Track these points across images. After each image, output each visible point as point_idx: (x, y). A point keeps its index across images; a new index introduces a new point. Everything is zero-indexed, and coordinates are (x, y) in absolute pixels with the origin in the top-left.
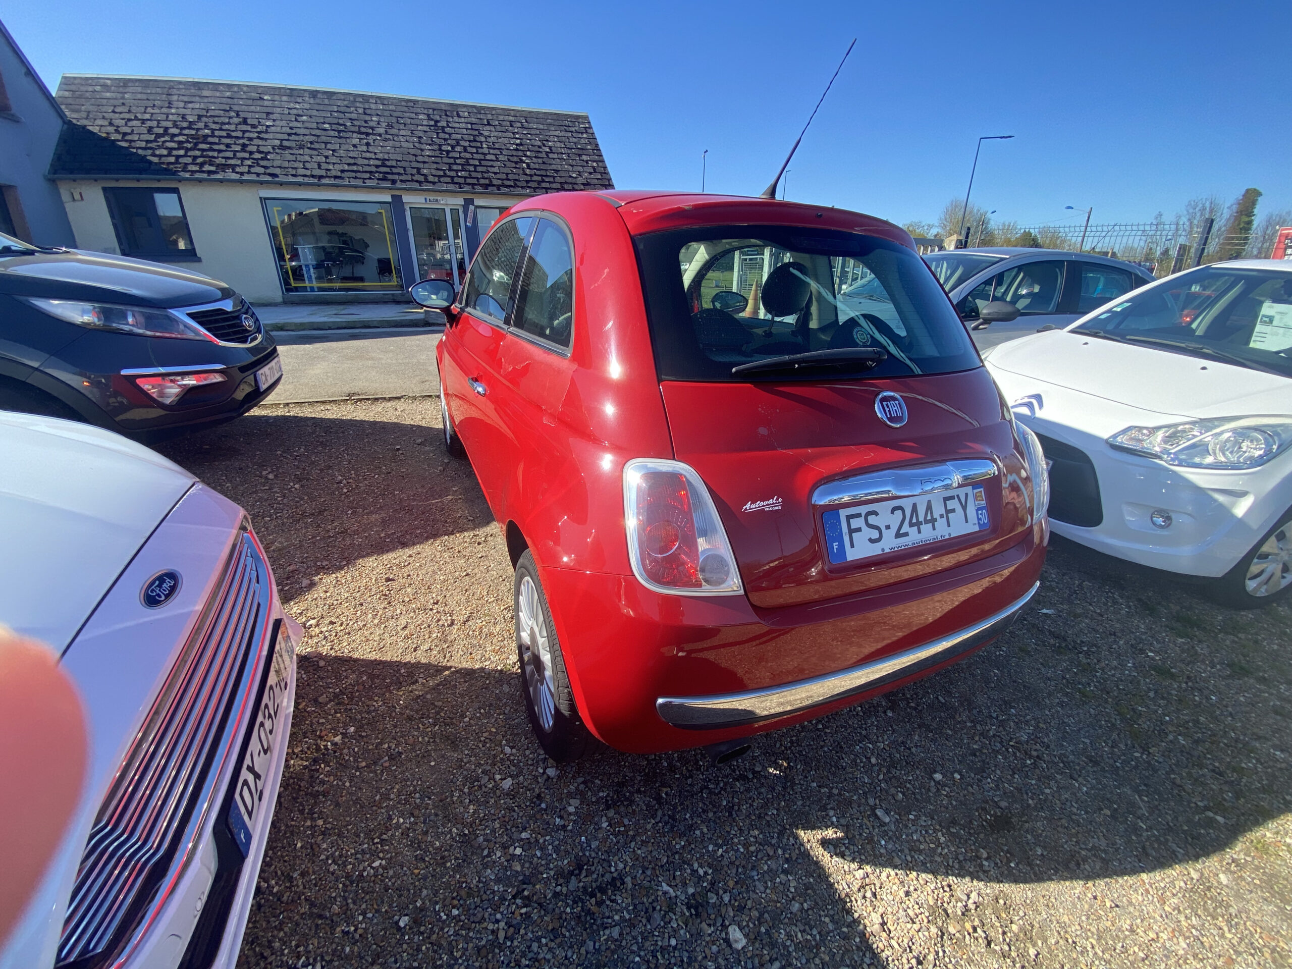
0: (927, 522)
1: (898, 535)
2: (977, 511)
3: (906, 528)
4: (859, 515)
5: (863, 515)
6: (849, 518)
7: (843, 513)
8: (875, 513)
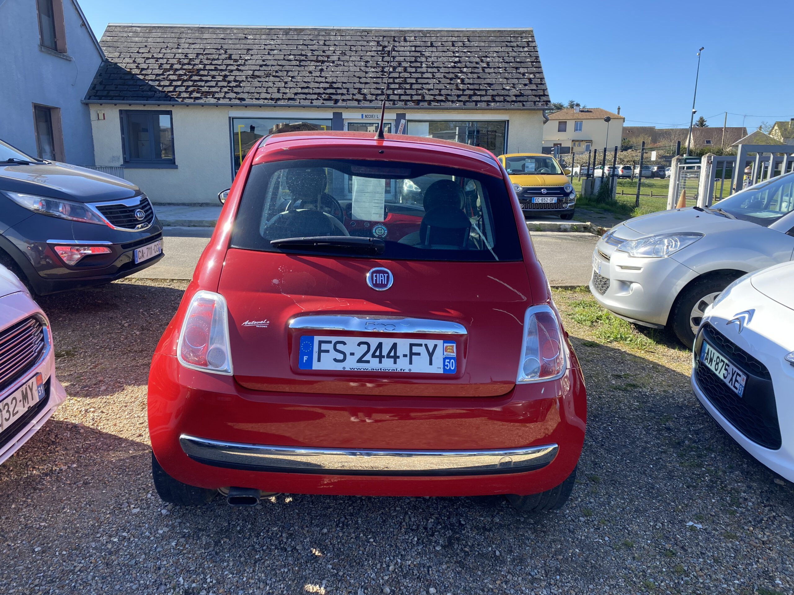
0: (389, 356)
1: (360, 361)
2: (444, 359)
3: (368, 357)
4: (330, 342)
5: (333, 343)
6: (320, 342)
7: (317, 339)
8: (344, 343)
